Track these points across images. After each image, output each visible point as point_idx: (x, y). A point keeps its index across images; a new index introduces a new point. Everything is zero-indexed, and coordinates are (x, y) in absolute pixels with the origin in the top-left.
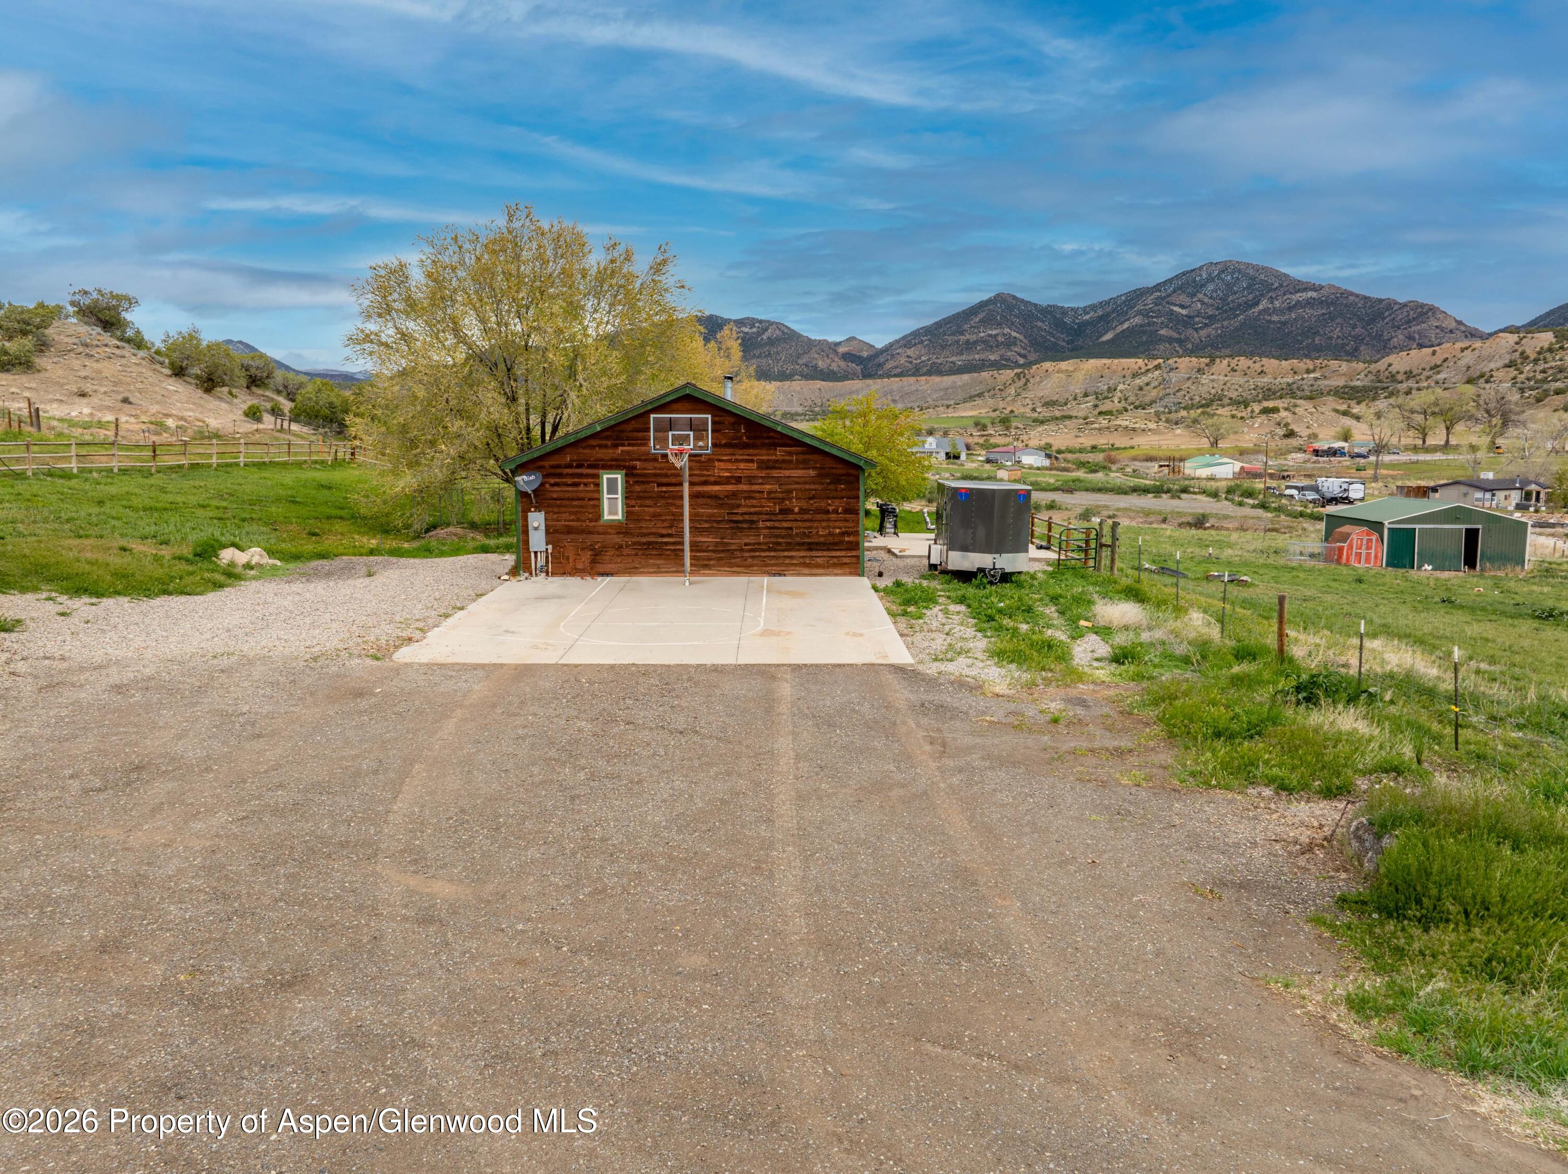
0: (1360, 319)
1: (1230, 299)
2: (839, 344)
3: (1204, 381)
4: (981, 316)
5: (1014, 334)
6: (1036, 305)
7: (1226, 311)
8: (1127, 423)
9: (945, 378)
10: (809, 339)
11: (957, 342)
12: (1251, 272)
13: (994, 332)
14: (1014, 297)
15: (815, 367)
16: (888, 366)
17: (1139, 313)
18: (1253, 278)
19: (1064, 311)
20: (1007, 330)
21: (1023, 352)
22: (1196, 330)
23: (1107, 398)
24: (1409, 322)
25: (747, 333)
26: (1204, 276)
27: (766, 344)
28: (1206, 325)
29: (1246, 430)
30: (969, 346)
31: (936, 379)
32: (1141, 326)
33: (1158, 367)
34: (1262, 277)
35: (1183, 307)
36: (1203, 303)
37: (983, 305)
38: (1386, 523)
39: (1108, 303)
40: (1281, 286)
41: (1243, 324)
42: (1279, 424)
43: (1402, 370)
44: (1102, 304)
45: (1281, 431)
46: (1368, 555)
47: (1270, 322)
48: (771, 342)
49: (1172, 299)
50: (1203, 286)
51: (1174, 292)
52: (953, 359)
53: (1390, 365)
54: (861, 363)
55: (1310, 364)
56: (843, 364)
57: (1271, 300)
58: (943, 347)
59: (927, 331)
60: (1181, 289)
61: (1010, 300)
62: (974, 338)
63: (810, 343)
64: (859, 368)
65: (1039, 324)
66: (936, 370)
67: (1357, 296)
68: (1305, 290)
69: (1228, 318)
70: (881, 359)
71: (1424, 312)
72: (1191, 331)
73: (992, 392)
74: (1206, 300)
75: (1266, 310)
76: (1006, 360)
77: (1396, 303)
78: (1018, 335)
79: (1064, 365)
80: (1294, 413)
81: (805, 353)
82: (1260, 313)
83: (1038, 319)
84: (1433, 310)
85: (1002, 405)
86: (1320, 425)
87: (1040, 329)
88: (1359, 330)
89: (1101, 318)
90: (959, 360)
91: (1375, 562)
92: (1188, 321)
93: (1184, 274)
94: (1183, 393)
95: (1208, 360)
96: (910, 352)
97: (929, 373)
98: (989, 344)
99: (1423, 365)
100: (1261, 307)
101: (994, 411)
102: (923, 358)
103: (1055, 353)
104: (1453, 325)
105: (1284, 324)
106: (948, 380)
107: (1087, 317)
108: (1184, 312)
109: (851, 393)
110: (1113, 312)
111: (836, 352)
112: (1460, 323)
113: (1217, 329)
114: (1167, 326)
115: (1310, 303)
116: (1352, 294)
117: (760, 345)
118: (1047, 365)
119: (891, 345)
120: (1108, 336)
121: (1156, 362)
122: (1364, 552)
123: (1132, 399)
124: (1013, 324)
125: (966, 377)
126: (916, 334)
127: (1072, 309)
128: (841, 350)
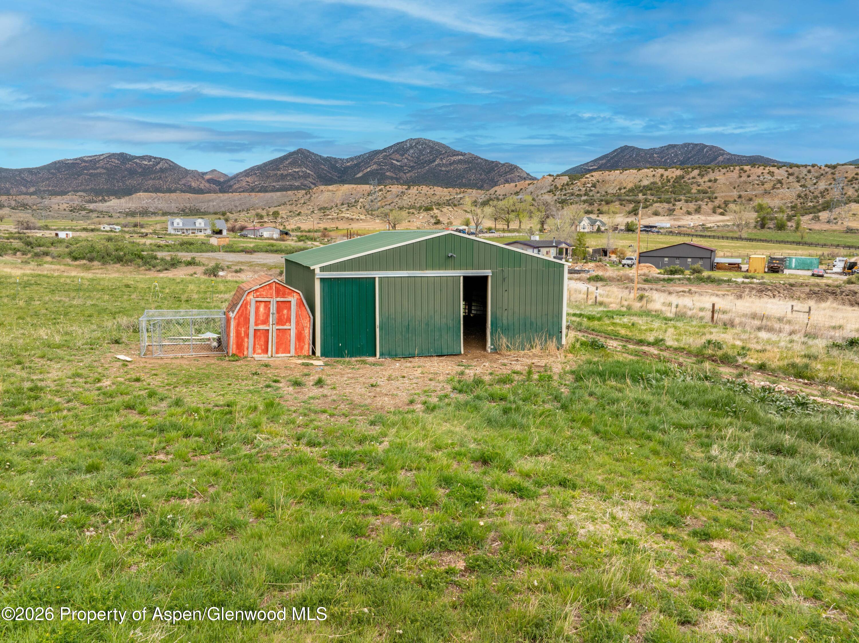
0: (484, 171)
1: (421, 158)
2: (206, 173)
3: (405, 198)
4: (290, 160)
5: (308, 171)
6: (320, 156)
7: (419, 164)
8: (348, 215)
9: (267, 194)
10: (186, 170)
11: (276, 174)
12: (431, 144)
13: (297, 170)
14: (309, 151)
15: (190, 186)
16: (235, 187)
17: (375, 163)
18: (432, 148)
19: (336, 160)
20: (304, 169)
21: (313, 181)
22: (405, 173)
23: (354, 206)
24: (506, 173)
25: (146, 165)
26: (408, 145)
27: (158, 172)
28: (410, 171)
29: (415, 220)
30: (283, 177)
31: (262, 194)
32: (377, 170)
33: (381, 190)
34: (437, 147)
35: (398, 161)
36: (408, 159)
37: (291, 154)
38: (316, 268)
39: (359, 157)
40: (446, 152)
41: (428, 171)
42: (432, 217)
43: (502, 194)
44: (356, 158)
45: (433, 221)
46: (282, 334)
47: (441, 170)
48: (162, 170)
49: (393, 156)
50: (408, 150)
51: (393, 153)
52: (274, 184)
53: (496, 191)
54: (219, 185)
55: (458, 190)
56: (207, 185)
57: (441, 159)
58: (268, 177)
59: (259, 168)
60: (396, 151)
61: (306, 152)
62: (286, 172)
63: (187, 172)
64: (217, 188)
65: (323, 167)
66: (264, 190)
67: (482, 159)
68: (458, 155)
69: (420, 168)
70: (232, 183)
71: (512, 169)
72: (402, 174)
73: (291, 202)
74: (409, 158)
75: (439, 165)
76: (304, 185)
77: (500, 164)
78: (310, 172)
79: (330, 187)
80: (441, 211)
81: (183, 178)
82: (436, 165)
83: (322, 164)
84: (516, 167)
85: (295, 209)
86: (455, 218)
87: (323, 169)
88: (483, 176)
89: (356, 165)
90: (277, 185)
91: (299, 348)
92: (400, 169)
93: (398, 144)
94: (394, 204)
95: (407, 187)
96: (248, 179)
97: (260, 191)
98: (294, 176)
99: (511, 192)
100: (436, 163)
101: (290, 212)
102: (256, 183)
103: (328, 181)
104: (525, 175)
105: (448, 172)
106: (268, 195)
107: (348, 164)
108: (398, 164)
109: (209, 201)
110: (362, 162)
111: (203, 179)
112: (528, 174)
113: (415, 173)
114: (390, 171)
115: (460, 162)
116: (479, 158)
117: (155, 172)
118: (322, 187)
119: (237, 175)
120: (360, 175)
121: (380, 188)
122: (272, 328)
123: (367, 207)
124: (308, 166)
125: (279, 194)
126: (252, 169)
127: (341, 159)
128: (207, 177)
